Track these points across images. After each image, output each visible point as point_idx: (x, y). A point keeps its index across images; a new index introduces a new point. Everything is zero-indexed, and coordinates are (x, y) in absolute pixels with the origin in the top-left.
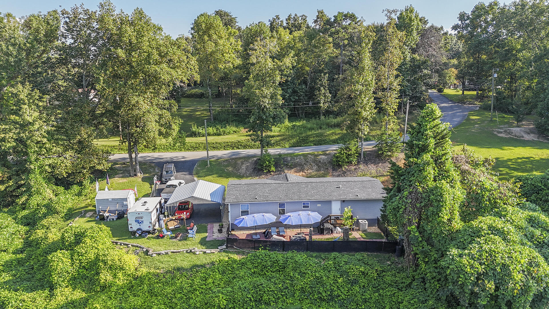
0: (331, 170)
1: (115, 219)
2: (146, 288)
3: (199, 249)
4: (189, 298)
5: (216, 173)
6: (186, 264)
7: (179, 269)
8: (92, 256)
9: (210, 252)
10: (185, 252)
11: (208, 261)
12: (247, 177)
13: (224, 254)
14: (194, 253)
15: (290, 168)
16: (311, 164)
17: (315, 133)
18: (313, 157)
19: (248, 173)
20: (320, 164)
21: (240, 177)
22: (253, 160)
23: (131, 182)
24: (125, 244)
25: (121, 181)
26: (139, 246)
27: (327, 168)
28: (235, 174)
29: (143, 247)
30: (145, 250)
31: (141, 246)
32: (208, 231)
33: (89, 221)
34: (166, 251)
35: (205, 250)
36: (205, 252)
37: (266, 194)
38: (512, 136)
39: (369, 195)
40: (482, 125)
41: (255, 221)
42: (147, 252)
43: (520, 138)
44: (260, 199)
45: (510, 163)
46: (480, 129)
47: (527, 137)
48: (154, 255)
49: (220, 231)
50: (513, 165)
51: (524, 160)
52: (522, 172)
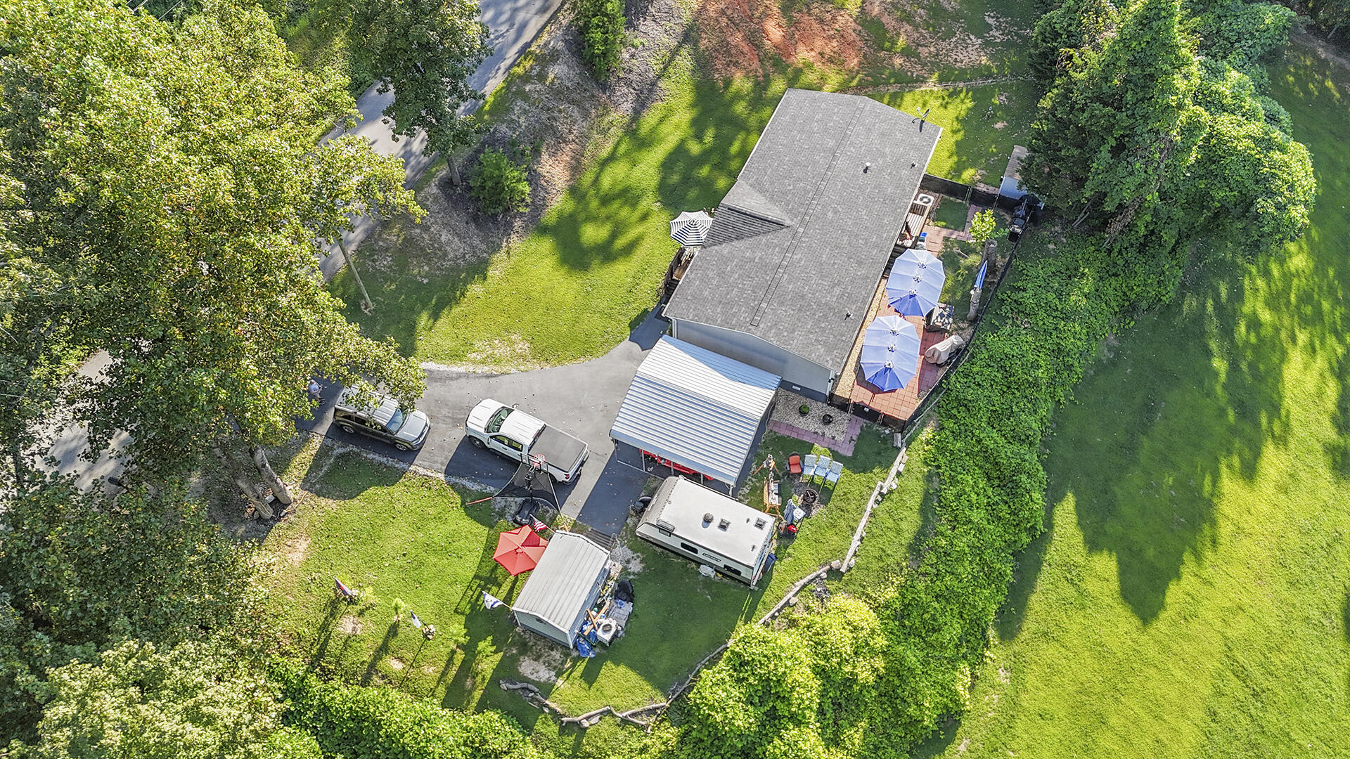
0: (602, 96)
3: (885, 479)
9: (901, 467)
10: (876, 506)
11: (925, 479)
12: (493, 255)
13: (914, 445)
14: (891, 492)
15: (534, 155)
16: (560, 112)
18: (539, 87)
19: (476, 242)
20: (575, 96)
21: (479, 269)
22: (436, 199)
23: (326, 533)
24: (782, 607)
25: (297, 557)
26: (805, 580)
27: (593, 96)
28: (456, 269)
29: (814, 574)
30: (824, 575)
31: (809, 577)
32: (806, 439)
33: (590, 677)
34: (857, 537)
35: (893, 471)
36: (899, 474)
37: (837, 291)
39: (919, 150)
41: (907, 356)
42: (836, 574)
44: (853, 309)
48: (853, 563)
49: (828, 420)
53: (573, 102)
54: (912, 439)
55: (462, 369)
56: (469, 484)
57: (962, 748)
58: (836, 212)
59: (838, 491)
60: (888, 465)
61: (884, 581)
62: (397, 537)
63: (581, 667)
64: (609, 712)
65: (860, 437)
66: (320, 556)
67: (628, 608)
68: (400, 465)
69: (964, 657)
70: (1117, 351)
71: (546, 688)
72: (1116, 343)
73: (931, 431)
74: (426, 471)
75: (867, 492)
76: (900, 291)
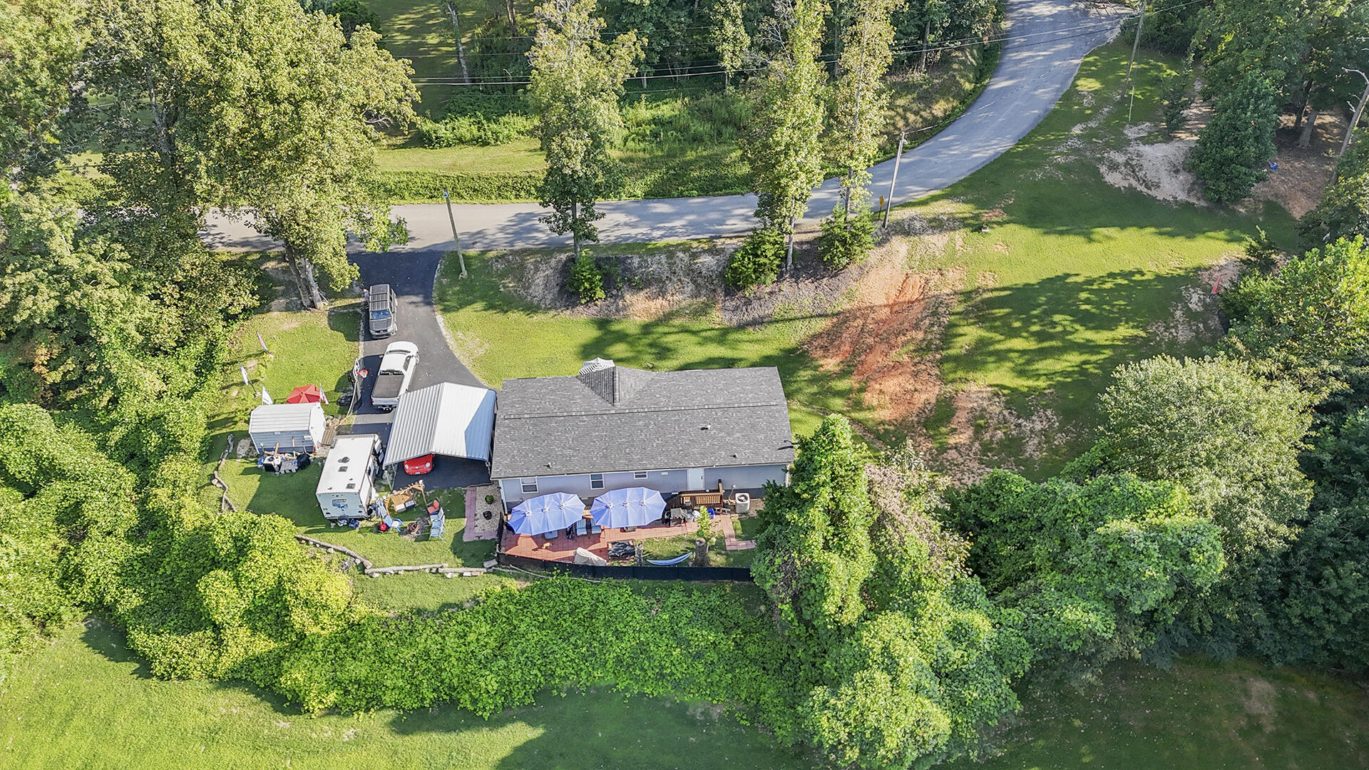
0: (720, 296)
1: (294, 471)
2: (370, 646)
3: (452, 567)
4: (441, 670)
5: (482, 298)
6: (431, 603)
7: (419, 612)
8: (269, 580)
9: (469, 574)
10: (427, 571)
11: (468, 595)
12: (547, 309)
13: (495, 577)
14: (443, 575)
15: (637, 288)
16: (680, 280)
17: (705, 153)
18: (686, 259)
19: (550, 297)
20: (699, 280)
21: (531, 309)
22: (559, 261)
23: (306, 329)
24: (323, 546)
25: (286, 327)
26: (348, 551)
27: (714, 290)
28: (522, 298)
29: (354, 554)
30: (358, 562)
31: (351, 553)
32: (468, 511)
33: (246, 472)
34: (396, 568)
35: (462, 570)
36: (461, 575)
37: (568, 452)
38: (1134, 183)
39: (756, 454)
40: (1093, 124)
41: (545, 522)
42: (362, 568)
43: (1149, 192)
44: (556, 467)
45: (1083, 295)
46: (1076, 151)
47: (1168, 186)
48: (376, 575)
49: (488, 515)
50: (1087, 301)
51: (1119, 281)
52: (1097, 328)
53: (694, 282)
54: (499, 574)
55: (444, 332)
57: (282, 724)
58: (647, 425)
60: (463, 565)
61: (369, 602)
62: (313, 357)
63: (253, 465)
64: (224, 488)
65: (485, 541)
66: (287, 334)
67: (294, 468)
68: (361, 338)
69: (347, 692)
70: (708, 722)
71: (233, 456)
72: (715, 716)
73: (514, 585)
74: (362, 348)
75: (436, 561)
76: (609, 499)
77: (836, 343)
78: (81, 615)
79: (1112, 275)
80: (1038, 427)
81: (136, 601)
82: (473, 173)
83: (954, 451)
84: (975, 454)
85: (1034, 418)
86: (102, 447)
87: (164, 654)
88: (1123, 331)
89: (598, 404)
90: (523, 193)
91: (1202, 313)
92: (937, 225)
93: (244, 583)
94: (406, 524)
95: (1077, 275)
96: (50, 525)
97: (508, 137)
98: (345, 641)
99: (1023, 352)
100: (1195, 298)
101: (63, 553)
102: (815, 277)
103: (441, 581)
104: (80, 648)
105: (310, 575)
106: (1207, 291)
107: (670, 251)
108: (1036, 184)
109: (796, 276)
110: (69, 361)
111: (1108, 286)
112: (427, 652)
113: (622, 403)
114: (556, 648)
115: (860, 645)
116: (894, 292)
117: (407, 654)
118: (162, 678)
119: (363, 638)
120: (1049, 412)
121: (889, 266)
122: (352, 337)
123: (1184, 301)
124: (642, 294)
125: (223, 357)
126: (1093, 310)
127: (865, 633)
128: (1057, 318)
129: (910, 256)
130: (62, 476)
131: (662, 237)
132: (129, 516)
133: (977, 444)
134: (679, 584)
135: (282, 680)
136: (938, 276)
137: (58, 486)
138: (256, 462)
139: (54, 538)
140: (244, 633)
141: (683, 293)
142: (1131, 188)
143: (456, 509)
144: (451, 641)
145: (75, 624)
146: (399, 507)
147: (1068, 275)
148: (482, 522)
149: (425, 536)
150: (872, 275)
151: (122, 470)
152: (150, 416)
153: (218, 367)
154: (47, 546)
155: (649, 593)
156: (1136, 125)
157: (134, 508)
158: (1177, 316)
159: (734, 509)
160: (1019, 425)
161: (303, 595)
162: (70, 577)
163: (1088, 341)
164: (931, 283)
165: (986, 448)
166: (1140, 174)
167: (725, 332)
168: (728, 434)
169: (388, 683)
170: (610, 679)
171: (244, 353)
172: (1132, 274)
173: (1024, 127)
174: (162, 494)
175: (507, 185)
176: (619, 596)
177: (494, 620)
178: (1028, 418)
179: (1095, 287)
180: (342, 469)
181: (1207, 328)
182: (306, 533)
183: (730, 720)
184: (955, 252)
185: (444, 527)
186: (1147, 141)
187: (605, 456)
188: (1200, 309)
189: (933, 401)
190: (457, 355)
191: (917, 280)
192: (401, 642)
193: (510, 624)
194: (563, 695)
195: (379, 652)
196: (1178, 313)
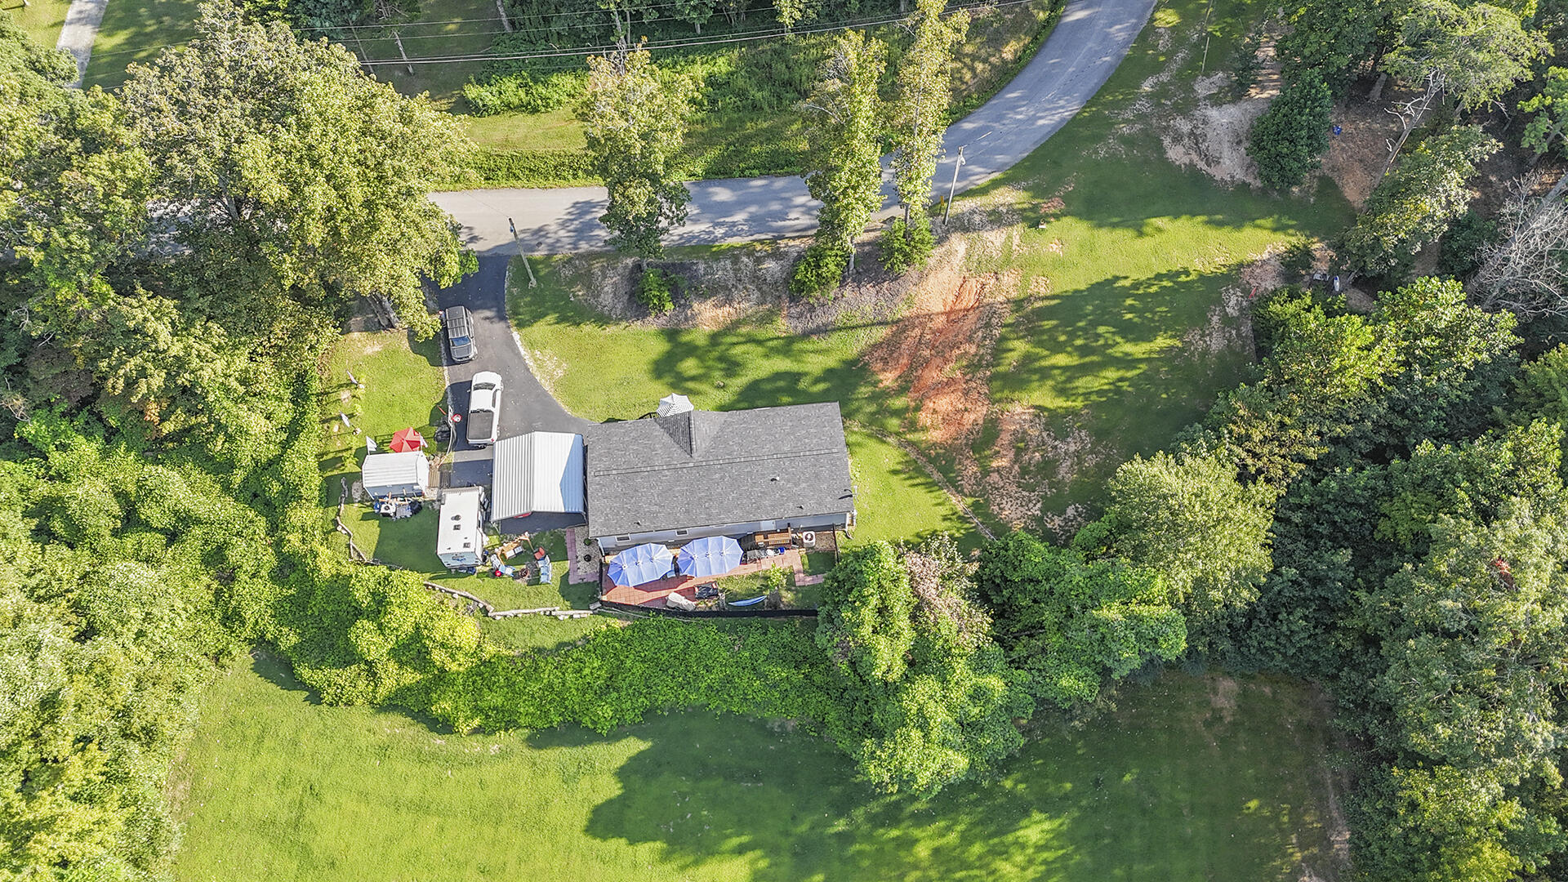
0: (785, 302)
3: (563, 612)
5: (554, 309)
6: (549, 643)
7: (540, 651)
9: (578, 616)
10: (542, 614)
11: (579, 635)
12: (618, 321)
13: (600, 618)
14: (556, 617)
15: (703, 297)
16: (745, 288)
18: (751, 264)
19: (619, 306)
20: (765, 288)
21: (603, 320)
22: (626, 267)
23: (390, 353)
24: (448, 592)
25: (369, 350)
26: (471, 596)
27: (779, 297)
28: (593, 308)
29: (477, 599)
30: (481, 606)
31: (474, 598)
32: (569, 554)
33: (365, 517)
34: (515, 612)
35: (571, 612)
36: (571, 617)
37: (655, 508)
38: (1195, 157)
39: (820, 504)
40: (1164, 77)
41: (640, 575)
42: (485, 611)
43: (1209, 170)
44: (645, 524)
45: (1129, 302)
46: (1141, 117)
47: (1228, 162)
48: (498, 618)
49: (588, 558)
50: (1131, 309)
51: (1165, 283)
52: (1136, 340)
53: (760, 289)
54: (603, 614)
55: (523, 353)
56: (449, 399)
57: (439, 742)
58: (722, 478)
59: (541, 588)
60: (572, 608)
61: (497, 642)
62: (402, 386)
63: (369, 510)
64: (349, 535)
65: (588, 583)
66: (372, 360)
68: (445, 362)
69: (488, 717)
70: (784, 732)
71: (350, 501)
72: (790, 729)
73: (617, 624)
74: (447, 376)
75: (548, 604)
76: (694, 550)
77: (895, 355)
78: (247, 649)
79: (1159, 277)
80: (1072, 448)
81: (294, 639)
82: (526, 151)
83: (996, 474)
84: (1014, 477)
85: (1069, 439)
86: (227, 488)
87: (329, 686)
88: (1161, 342)
89: (678, 453)
90: (580, 173)
91: (1238, 318)
92: (996, 218)
93: (387, 631)
94: (518, 568)
95: (1126, 278)
96: (198, 567)
97: (559, 102)
98: (480, 674)
99: (1065, 369)
100: (1233, 302)
101: (218, 594)
102: (877, 281)
103: (555, 622)
104: (253, 677)
105: (442, 623)
106: (1246, 292)
107: (733, 254)
108: (1098, 164)
109: (858, 282)
110: (179, 411)
111: (1154, 289)
112: (551, 686)
113: (699, 453)
114: (657, 681)
115: (901, 706)
116: (951, 298)
117: (534, 687)
118: (331, 705)
119: (495, 674)
120: (1083, 434)
121: (947, 268)
122: (435, 362)
123: (1221, 303)
124: (709, 302)
125: (316, 386)
126: (1136, 320)
127: (905, 697)
128: (1101, 329)
129: (969, 256)
130: (198, 522)
131: (726, 235)
132: (269, 559)
133: (1016, 467)
134: (756, 621)
135: (433, 708)
136: (994, 280)
137: (197, 531)
138: (372, 506)
139: (205, 579)
140: (392, 666)
141: (749, 301)
142: (1191, 166)
143: (559, 552)
144: (570, 677)
145: (242, 656)
146: (510, 554)
147: (1117, 278)
148: (582, 564)
149: (535, 581)
150: (931, 279)
151: (251, 514)
152: (264, 460)
153: (314, 399)
154: (202, 588)
155: (733, 630)
156: (1208, 76)
157: (270, 550)
158: (1213, 323)
159: (802, 545)
160: (1055, 447)
161: (438, 638)
162: (231, 619)
163: (1127, 354)
164: (987, 290)
165: (1024, 471)
166: (1203, 147)
167: (790, 340)
168: (795, 485)
169: (522, 710)
170: (703, 699)
171: (335, 382)
172: (1178, 274)
173: (1093, 82)
174: (294, 539)
175: (563, 164)
176: (708, 636)
177: (603, 656)
178: (1063, 441)
179: (1141, 292)
180: (457, 528)
181: (1239, 335)
182: (431, 579)
183: (801, 731)
184: (1011, 252)
185: (551, 571)
186: (1216, 101)
187: (687, 511)
188: (1236, 314)
189: (981, 422)
190: (538, 378)
191: (973, 285)
192: (528, 678)
193: (618, 660)
194: (666, 714)
195: (510, 684)
196: (1215, 319)
